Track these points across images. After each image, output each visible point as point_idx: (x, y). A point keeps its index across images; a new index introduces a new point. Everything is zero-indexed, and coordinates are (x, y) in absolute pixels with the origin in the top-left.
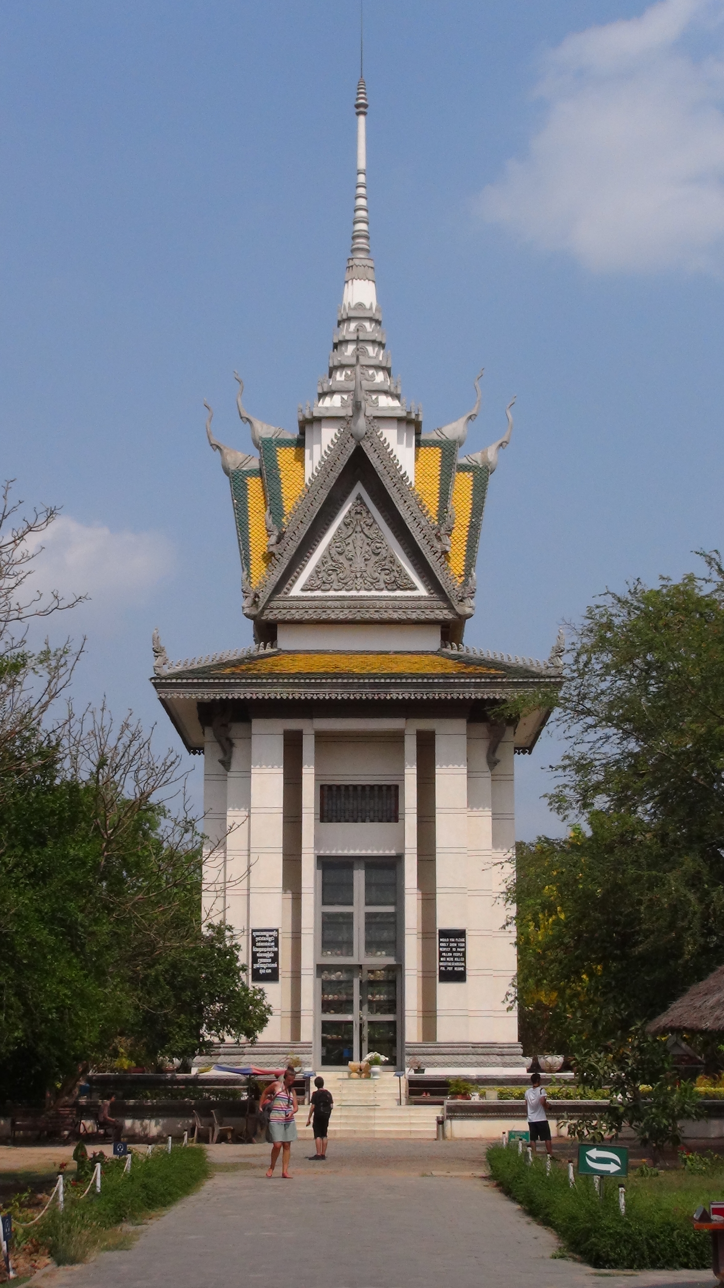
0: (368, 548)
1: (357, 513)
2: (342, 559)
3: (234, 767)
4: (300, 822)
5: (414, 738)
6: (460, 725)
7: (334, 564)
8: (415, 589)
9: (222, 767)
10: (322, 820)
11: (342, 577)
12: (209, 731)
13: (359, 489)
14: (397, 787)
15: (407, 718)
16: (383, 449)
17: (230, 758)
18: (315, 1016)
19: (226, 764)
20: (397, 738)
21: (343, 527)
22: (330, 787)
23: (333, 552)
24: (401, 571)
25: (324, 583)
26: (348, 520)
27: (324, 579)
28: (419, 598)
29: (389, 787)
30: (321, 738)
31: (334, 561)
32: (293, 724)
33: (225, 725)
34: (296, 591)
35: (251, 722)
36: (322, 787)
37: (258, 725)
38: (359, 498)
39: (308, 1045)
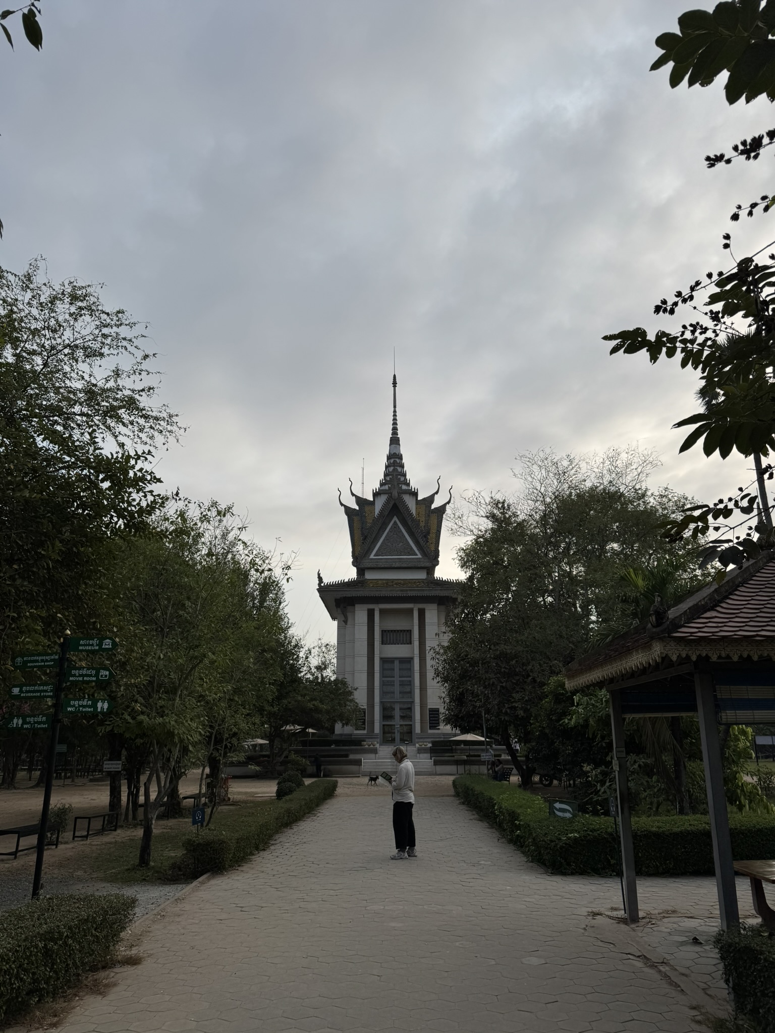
2: (389, 544)
3: (348, 623)
4: (374, 645)
5: (417, 611)
6: (435, 606)
8: (417, 555)
9: (344, 624)
10: (382, 644)
12: (339, 610)
13: (395, 519)
14: (411, 630)
15: (414, 603)
16: (403, 503)
17: (347, 620)
18: (380, 723)
19: (346, 622)
20: (411, 611)
22: (385, 631)
28: (419, 558)
29: (408, 631)
30: (382, 612)
32: (371, 606)
33: (345, 607)
34: (372, 556)
35: (354, 606)
36: (382, 631)
37: (357, 607)
38: (395, 522)
39: (377, 735)
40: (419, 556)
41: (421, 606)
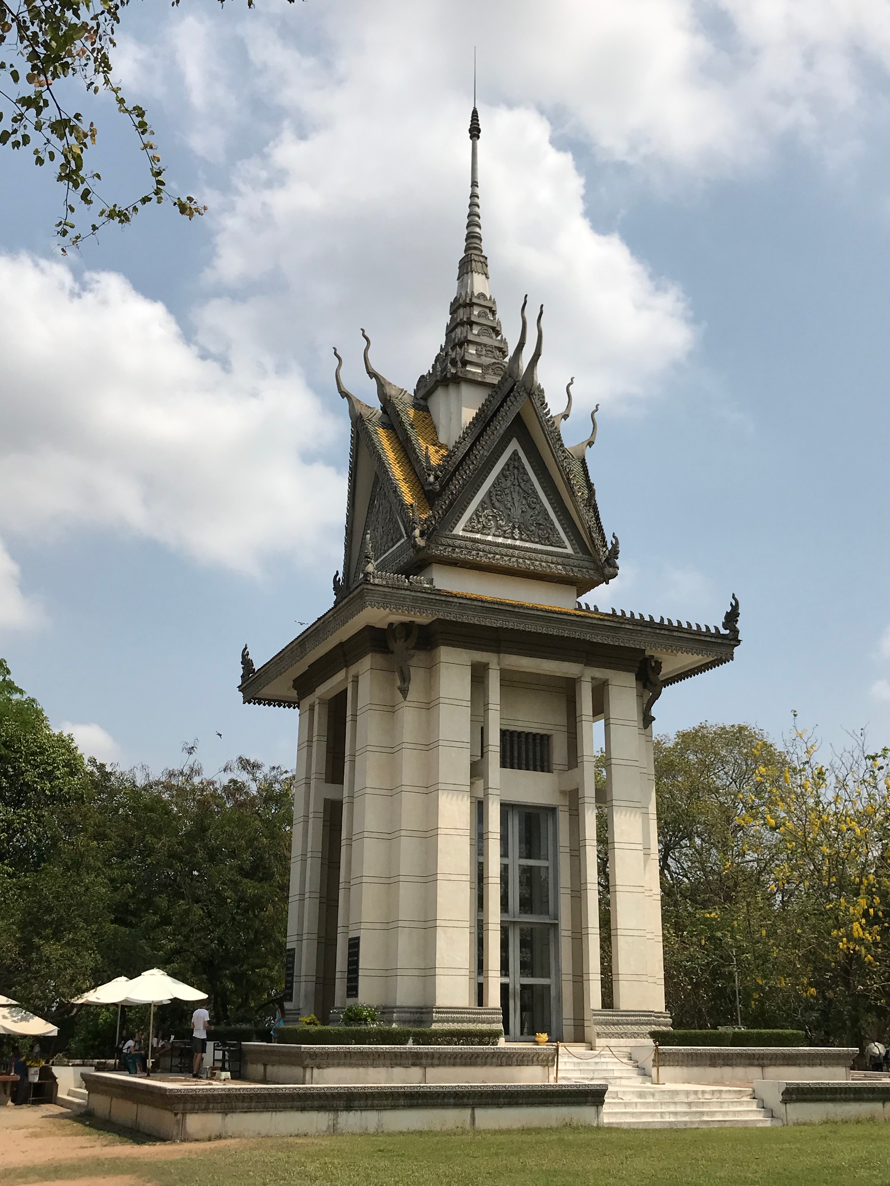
40: (569, 551)
41: (600, 673)
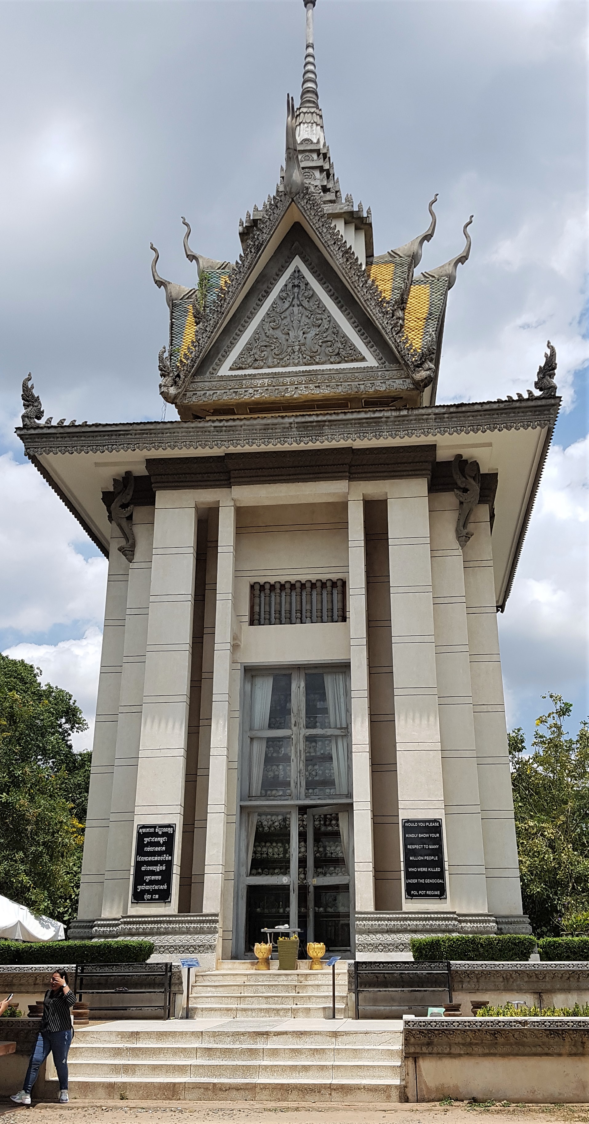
0: (308, 321)
1: (294, 286)
7: (268, 340)
11: (276, 353)
21: (279, 302)
23: (266, 326)
24: (346, 341)
25: (256, 360)
26: (284, 295)
27: (256, 356)
31: (268, 337)
